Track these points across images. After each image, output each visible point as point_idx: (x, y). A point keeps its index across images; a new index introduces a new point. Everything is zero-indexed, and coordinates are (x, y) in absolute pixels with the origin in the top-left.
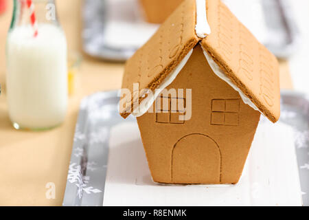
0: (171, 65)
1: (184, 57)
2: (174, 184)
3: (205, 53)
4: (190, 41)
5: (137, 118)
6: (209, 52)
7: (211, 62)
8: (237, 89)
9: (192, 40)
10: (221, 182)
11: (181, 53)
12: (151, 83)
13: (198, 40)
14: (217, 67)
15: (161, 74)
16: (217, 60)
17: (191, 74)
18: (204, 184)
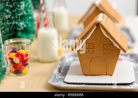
0: (88, 31)
1: (93, 28)
2: (90, 75)
3: (101, 27)
4: (95, 23)
5: (77, 51)
6: (102, 27)
7: (103, 30)
8: (112, 41)
9: (96, 22)
10: (107, 75)
11: (92, 27)
12: (82, 38)
13: (98, 22)
14: (105, 32)
15: (85, 35)
16: (105, 29)
17: (96, 35)
18: (101, 75)
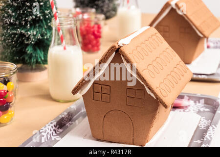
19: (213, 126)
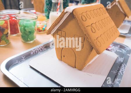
19: (125, 64)
